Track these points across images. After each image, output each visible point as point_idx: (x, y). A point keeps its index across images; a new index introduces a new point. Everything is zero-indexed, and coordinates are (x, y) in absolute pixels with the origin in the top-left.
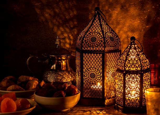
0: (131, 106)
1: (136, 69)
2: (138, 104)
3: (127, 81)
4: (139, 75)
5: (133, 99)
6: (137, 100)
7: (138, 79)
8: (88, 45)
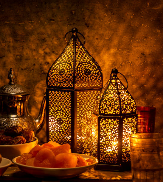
0: (107, 161)
1: (114, 112)
2: (115, 159)
3: (101, 127)
4: (117, 120)
5: (109, 152)
6: (114, 154)
7: (116, 125)
8: (54, 79)
